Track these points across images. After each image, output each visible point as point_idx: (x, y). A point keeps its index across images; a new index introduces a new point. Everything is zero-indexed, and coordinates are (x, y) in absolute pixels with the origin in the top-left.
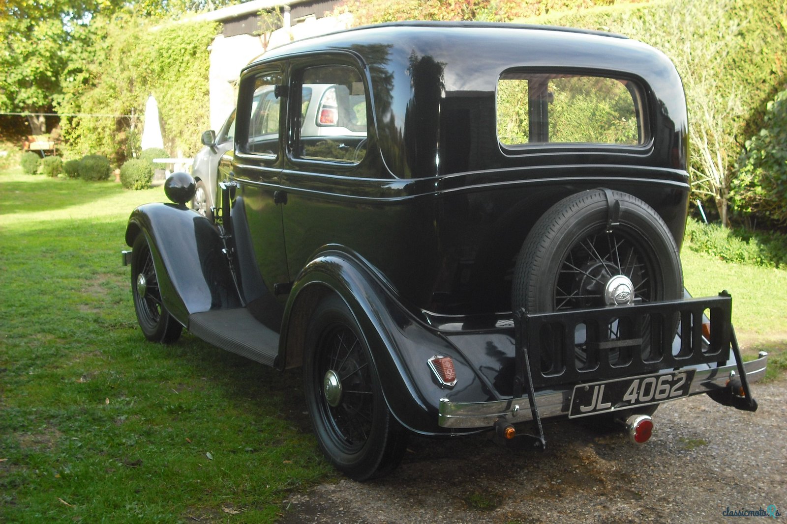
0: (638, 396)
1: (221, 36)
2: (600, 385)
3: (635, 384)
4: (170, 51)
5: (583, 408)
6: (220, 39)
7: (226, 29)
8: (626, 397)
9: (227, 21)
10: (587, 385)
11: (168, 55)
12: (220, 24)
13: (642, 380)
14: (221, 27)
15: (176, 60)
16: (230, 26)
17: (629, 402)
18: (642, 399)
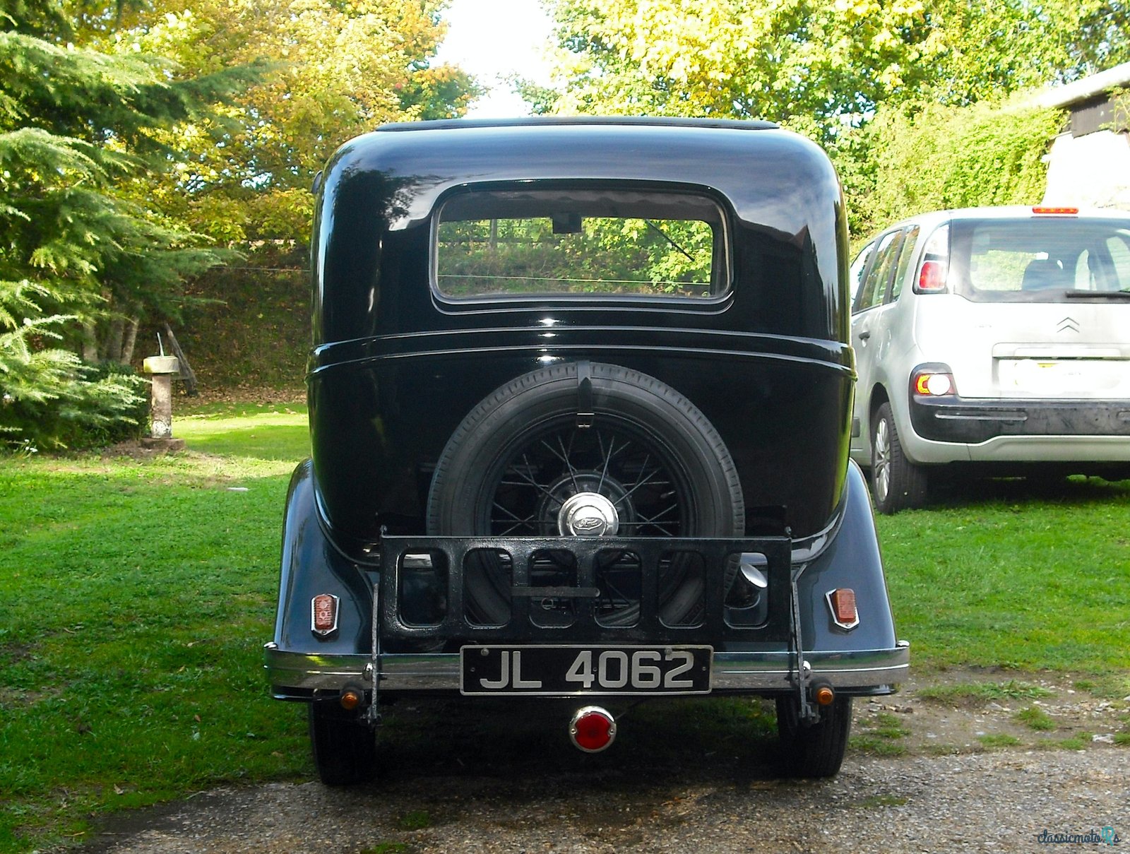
0: (597, 678)
1: (1068, 136)
2: (511, 651)
3: (585, 657)
4: (977, 166)
5: (485, 682)
6: (1064, 143)
7: (1075, 121)
8: (571, 676)
9: (1076, 106)
10: (485, 648)
11: (973, 172)
12: (1064, 113)
13: (596, 654)
14: (1066, 117)
15: (987, 182)
16: (1082, 115)
17: (579, 686)
18: (604, 682)
